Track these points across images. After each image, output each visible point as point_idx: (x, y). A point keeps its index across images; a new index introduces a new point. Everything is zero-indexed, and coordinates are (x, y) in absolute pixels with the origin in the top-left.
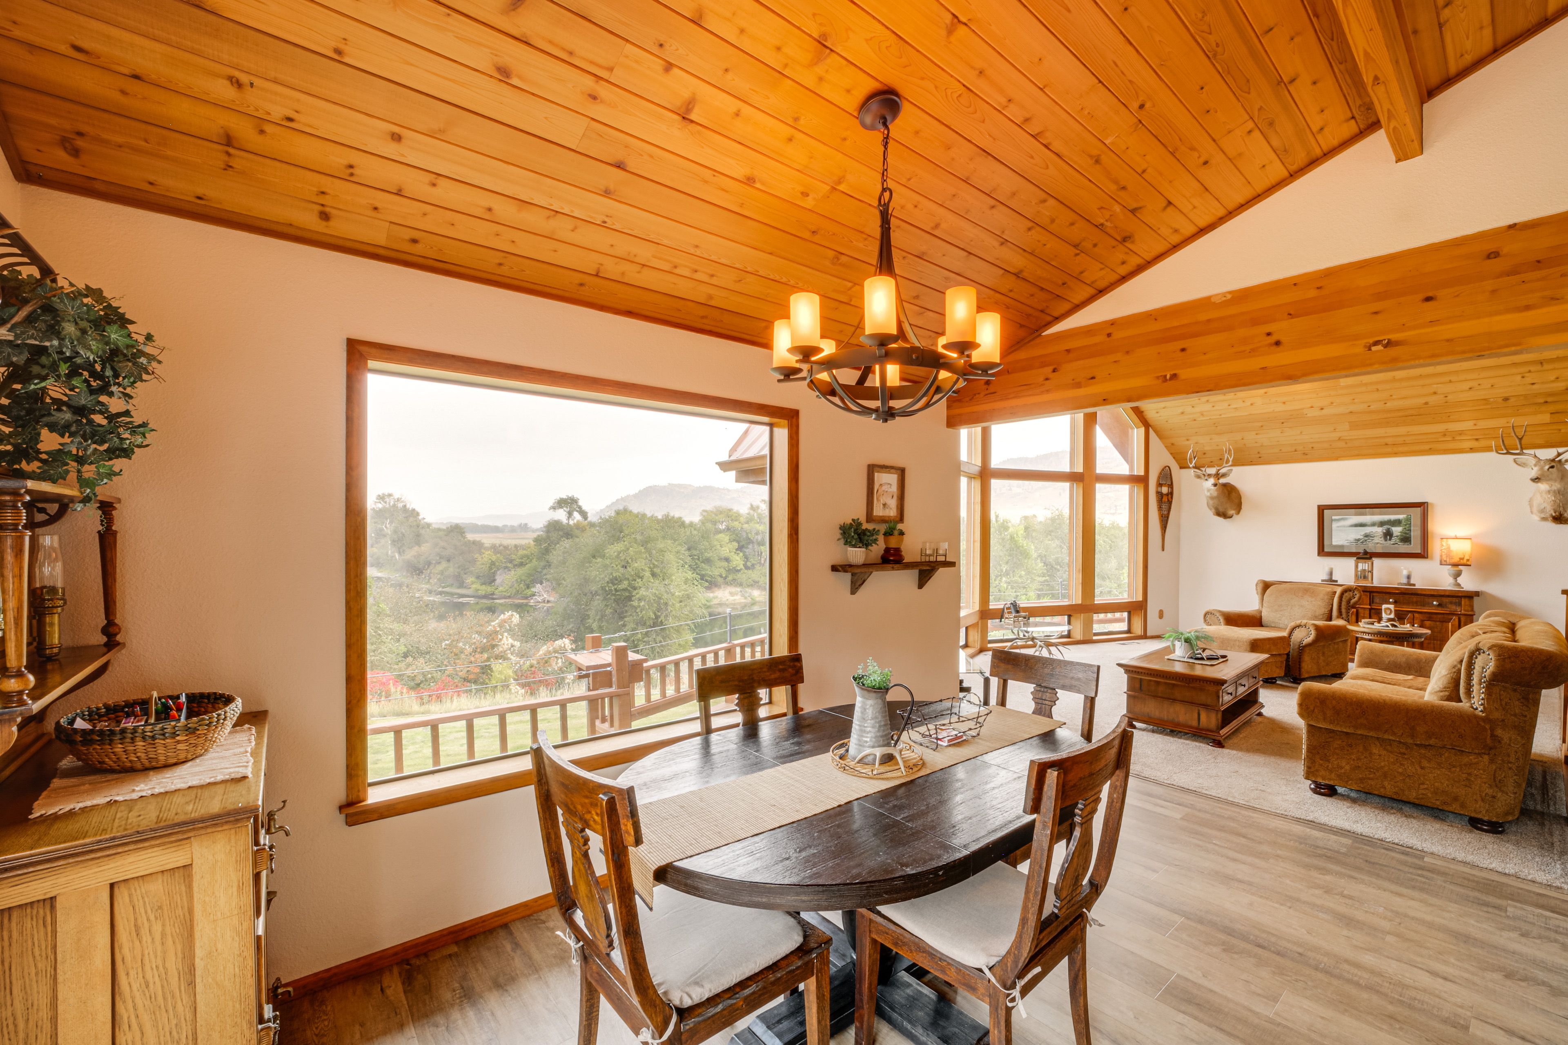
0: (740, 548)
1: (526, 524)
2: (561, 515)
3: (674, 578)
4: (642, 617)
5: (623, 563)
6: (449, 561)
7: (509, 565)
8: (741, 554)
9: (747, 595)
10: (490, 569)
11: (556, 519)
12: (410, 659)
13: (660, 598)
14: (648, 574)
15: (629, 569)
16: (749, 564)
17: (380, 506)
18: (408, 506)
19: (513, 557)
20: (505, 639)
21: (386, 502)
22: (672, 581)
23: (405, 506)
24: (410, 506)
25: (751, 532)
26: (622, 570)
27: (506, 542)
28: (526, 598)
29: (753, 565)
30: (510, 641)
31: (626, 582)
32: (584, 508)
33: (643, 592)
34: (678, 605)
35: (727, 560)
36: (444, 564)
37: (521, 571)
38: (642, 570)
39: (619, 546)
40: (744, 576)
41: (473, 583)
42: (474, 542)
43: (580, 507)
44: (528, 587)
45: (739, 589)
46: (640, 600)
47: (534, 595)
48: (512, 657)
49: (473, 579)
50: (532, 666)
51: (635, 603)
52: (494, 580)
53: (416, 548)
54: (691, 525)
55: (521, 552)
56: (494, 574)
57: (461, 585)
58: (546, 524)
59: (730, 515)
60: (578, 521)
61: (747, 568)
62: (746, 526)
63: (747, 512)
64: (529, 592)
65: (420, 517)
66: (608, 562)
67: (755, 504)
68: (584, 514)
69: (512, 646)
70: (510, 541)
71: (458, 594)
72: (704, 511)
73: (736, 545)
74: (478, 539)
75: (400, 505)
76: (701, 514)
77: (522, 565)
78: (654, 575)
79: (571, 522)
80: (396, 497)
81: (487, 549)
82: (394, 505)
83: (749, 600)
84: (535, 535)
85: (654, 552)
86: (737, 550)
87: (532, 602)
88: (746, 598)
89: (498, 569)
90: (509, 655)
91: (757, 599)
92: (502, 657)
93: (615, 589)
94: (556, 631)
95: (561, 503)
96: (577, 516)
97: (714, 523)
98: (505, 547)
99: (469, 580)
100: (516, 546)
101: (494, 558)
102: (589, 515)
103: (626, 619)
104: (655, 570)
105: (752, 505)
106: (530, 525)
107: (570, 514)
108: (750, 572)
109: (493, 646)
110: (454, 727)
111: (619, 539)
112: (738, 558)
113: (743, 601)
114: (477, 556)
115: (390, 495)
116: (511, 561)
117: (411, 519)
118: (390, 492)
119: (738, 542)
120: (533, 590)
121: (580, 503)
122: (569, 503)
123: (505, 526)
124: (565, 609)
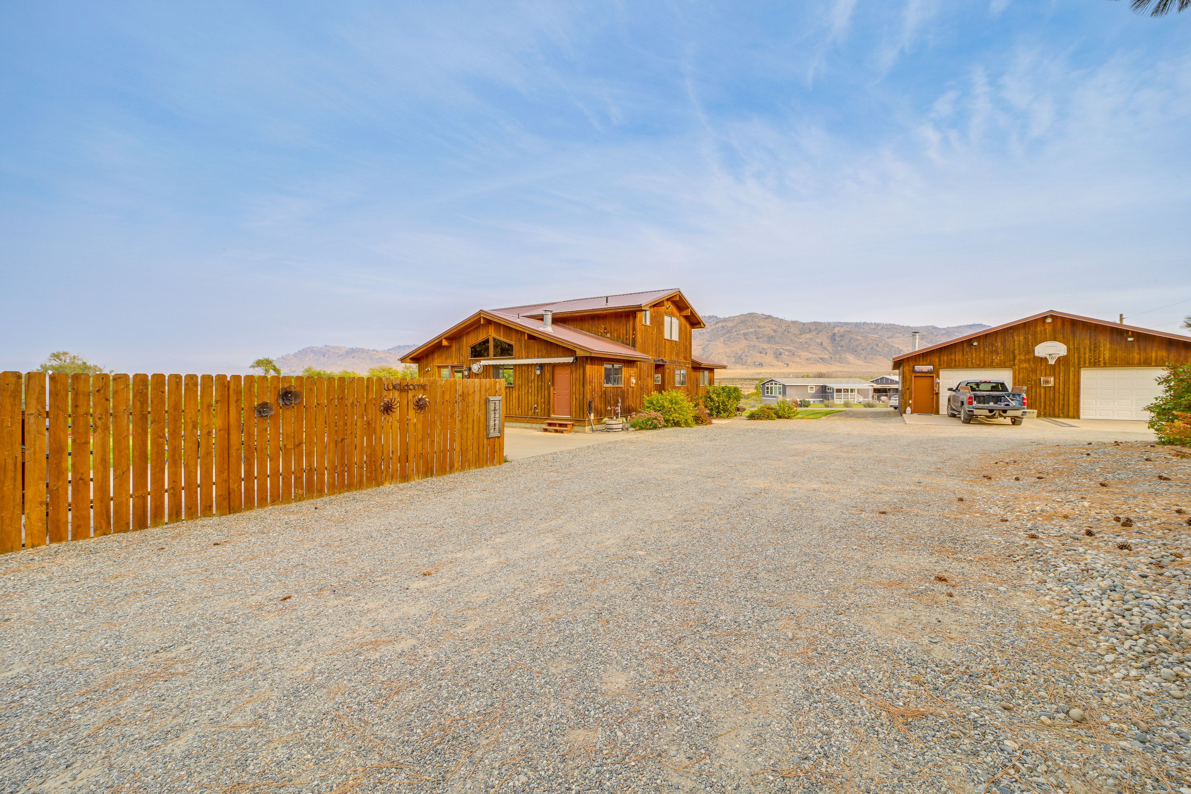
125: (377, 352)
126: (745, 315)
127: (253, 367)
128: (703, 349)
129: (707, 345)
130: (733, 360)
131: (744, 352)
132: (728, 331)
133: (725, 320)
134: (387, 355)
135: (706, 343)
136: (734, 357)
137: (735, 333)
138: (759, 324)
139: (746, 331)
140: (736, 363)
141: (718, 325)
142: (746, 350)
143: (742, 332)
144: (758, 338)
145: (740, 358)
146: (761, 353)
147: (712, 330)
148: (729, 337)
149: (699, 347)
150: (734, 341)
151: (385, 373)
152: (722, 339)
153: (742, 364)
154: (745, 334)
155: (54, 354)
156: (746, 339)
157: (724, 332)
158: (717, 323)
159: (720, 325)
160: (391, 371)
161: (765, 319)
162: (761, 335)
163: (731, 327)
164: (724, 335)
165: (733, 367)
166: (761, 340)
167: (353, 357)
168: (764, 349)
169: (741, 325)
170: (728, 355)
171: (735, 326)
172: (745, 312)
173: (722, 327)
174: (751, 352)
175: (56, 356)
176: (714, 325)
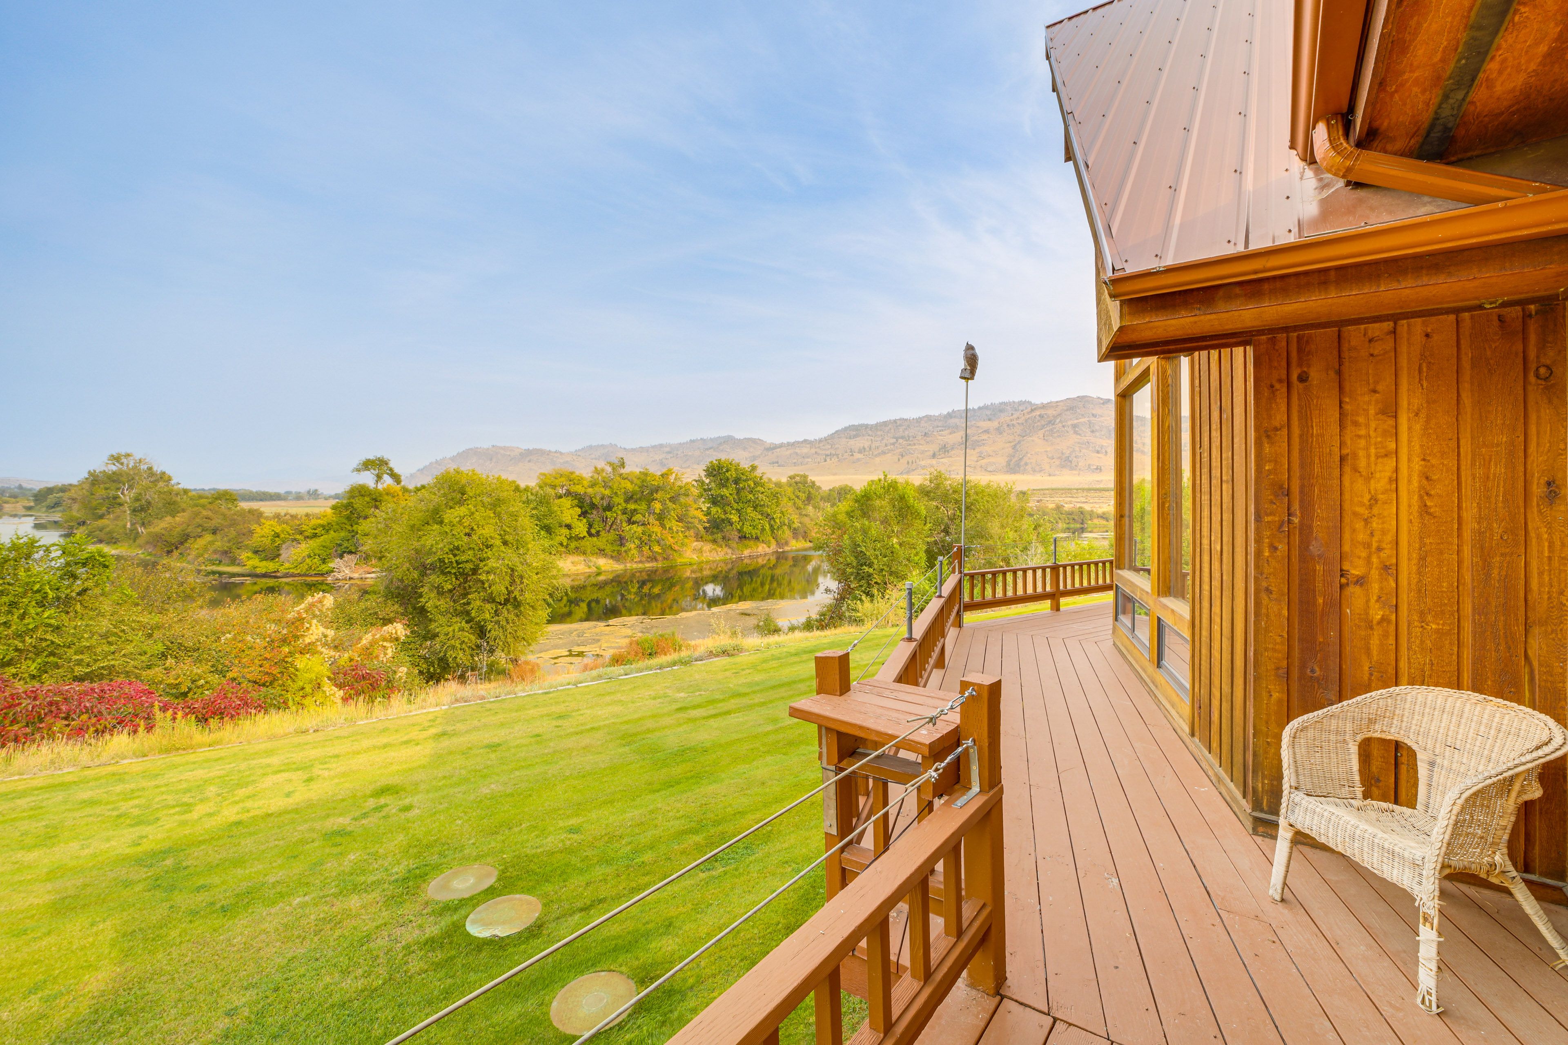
0: (584, 514)
1: (316, 490)
2: (368, 479)
3: (530, 546)
4: (492, 593)
5: (467, 531)
6: (214, 532)
7: (298, 537)
8: (585, 520)
9: (591, 564)
10: (273, 541)
11: (361, 483)
12: (170, 661)
13: (512, 570)
14: (498, 542)
15: (475, 537)
16: (593, 531)
17: (114, 468)
18: (155, 469)
19: (305, 527)
20: (314, 627)
21: (122, 464)
22: (528, 550)
23: (150, 469)
24: (158, 469)
25: (595, 497)
26: (466, 539)
27: (293, 511)
28: (322, 575)
29: (598, 532)
30: (321, 629)
31: (471, 552)
32: (396, 470)
33: (492, 563)
34: (535, 577)
35: (569, 527)
36: (208, 537)
37: (314, 543)
38: (491, 537)
39: (462, 510)
40: (588, 543)
41: (249, 558)
42: (251, 511)
43: (391, 470)
44: (324, 561)
45: (582, 558)
46: (488, 572)
47: (333, 571)
48: (323, 650)
49: (250, 554)
50: (351, 660)
51: (483, 577)
52: (279, 555)
53: (169, 519)
54: (527, 489)
55: (314, 522)
56: (278, 548)
57: (234, 561)
58: (348, 488)
59: (571, 478)
60: (388, 485)
61: (590, 534)
62: (590, 490)
63: (590, 475)
64: (324, 568)
65: (172, 482)
66: (447, 529)
67: (599, 467)
68: (396, 478)
69: (325, 636)
70: (299, 509)
71: (228, 573)
72: (541, 474)
73: (579, 511)
74: (255, 508)
75: (144, 467)
76: (538, 478)
77: (315, 536)
78: (505, 543)
79: (380, 487)
80: (137, 458)
81: (267, 518)
82: (135, 467)
83: (594, 569)
84: (333, 502)
85: (505, 517)
86: (579, 516)
87: (330, 579)
88: (589, 567)
89: (284, 542)
90: (320, 648)
91: (603, 569)
92: (308, 650)
93: (456, 561)
94: (376, 613)
95: (367, 465)
96: (387, 480)
97: (554, 487)
98: (292, 516)
99: (244, 555)
100: (307, 515)
101: (278, 529)
102: (402, 478)
103: (470, 597)
104: (507, 537)
105: (596, 468)
106: (320, 492)
107: (379, 477)
108: (595, 539)
109: (297, 637)
110: (269, 765)
111: (461, 503)
112: (581, 525)
113: (588, 570)
114: (254, 526)
115: (128, 455)
116: (301, 533)
117: (161, 484)
118: (129, 451)
119: (581, 507)
120: (331, 565)
121: (391, 465)
122: (378, 465)
123: (288, 493)
124: (387, 587)
125: (561, 453)
126: (1074, 399)
127: (358, 470)
128: (1014, 447)
129: (1019, 442)
130: (1058, 462)
131: (1074, 451)
132: (1050, 422)
133: (1044, 406)
134: (575, 458)
135: (1018, 439)
136: (1059, 458)
137: (1060, 425)
138: (1094, 412)
139: (1076, 421)
140: (1063, 466)
141: (1034, 414)
142: (1077, 449)
143: (1069, 423)
144: (1093, 432)
145: (1068, 459)
146: (1098, 452)
147: (1026, 421)
148: (1052, 430)
149: (1008, 445)
150: (1059, 436)
151: (563, 479)
152: (1041, 433)
153: (1072, 469)
154: (1074, 426)
155: (113, 456)
156: (1076, 433)
157: (1043, 423)
158: (1032, 410)
159: (1038, 413)
160: (573, 476)
161: (1103, 404)
162: (1097, 427)
163: (1054, 416)
164: (1043, 427)
165: (1058, 473)
166: (1098, 434)
167: (529, 461)
168: (1102, 447)
169: (1068, 413)
170: (1050, 455)
171: (1060, 415)
172: (1074, 395)
173: (1040, 416)
174: (1083, 451)
175: (116, 459)
176: (1028, 413)
